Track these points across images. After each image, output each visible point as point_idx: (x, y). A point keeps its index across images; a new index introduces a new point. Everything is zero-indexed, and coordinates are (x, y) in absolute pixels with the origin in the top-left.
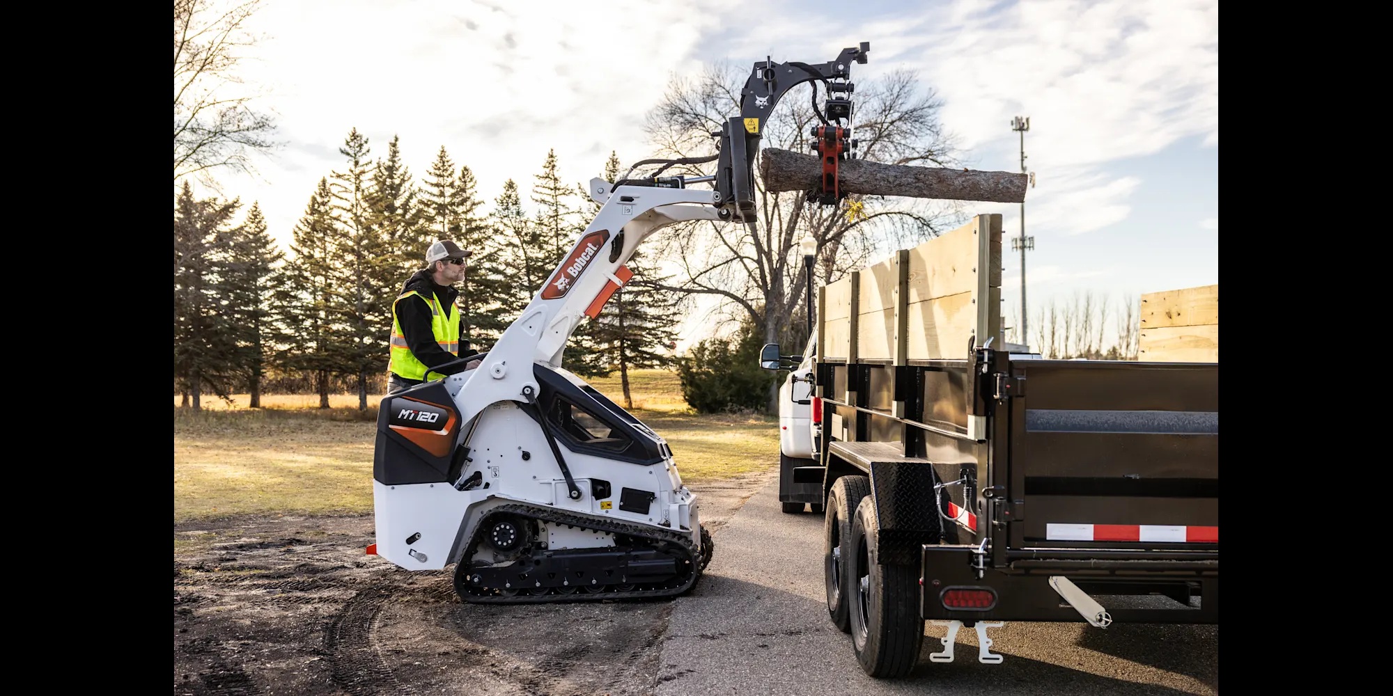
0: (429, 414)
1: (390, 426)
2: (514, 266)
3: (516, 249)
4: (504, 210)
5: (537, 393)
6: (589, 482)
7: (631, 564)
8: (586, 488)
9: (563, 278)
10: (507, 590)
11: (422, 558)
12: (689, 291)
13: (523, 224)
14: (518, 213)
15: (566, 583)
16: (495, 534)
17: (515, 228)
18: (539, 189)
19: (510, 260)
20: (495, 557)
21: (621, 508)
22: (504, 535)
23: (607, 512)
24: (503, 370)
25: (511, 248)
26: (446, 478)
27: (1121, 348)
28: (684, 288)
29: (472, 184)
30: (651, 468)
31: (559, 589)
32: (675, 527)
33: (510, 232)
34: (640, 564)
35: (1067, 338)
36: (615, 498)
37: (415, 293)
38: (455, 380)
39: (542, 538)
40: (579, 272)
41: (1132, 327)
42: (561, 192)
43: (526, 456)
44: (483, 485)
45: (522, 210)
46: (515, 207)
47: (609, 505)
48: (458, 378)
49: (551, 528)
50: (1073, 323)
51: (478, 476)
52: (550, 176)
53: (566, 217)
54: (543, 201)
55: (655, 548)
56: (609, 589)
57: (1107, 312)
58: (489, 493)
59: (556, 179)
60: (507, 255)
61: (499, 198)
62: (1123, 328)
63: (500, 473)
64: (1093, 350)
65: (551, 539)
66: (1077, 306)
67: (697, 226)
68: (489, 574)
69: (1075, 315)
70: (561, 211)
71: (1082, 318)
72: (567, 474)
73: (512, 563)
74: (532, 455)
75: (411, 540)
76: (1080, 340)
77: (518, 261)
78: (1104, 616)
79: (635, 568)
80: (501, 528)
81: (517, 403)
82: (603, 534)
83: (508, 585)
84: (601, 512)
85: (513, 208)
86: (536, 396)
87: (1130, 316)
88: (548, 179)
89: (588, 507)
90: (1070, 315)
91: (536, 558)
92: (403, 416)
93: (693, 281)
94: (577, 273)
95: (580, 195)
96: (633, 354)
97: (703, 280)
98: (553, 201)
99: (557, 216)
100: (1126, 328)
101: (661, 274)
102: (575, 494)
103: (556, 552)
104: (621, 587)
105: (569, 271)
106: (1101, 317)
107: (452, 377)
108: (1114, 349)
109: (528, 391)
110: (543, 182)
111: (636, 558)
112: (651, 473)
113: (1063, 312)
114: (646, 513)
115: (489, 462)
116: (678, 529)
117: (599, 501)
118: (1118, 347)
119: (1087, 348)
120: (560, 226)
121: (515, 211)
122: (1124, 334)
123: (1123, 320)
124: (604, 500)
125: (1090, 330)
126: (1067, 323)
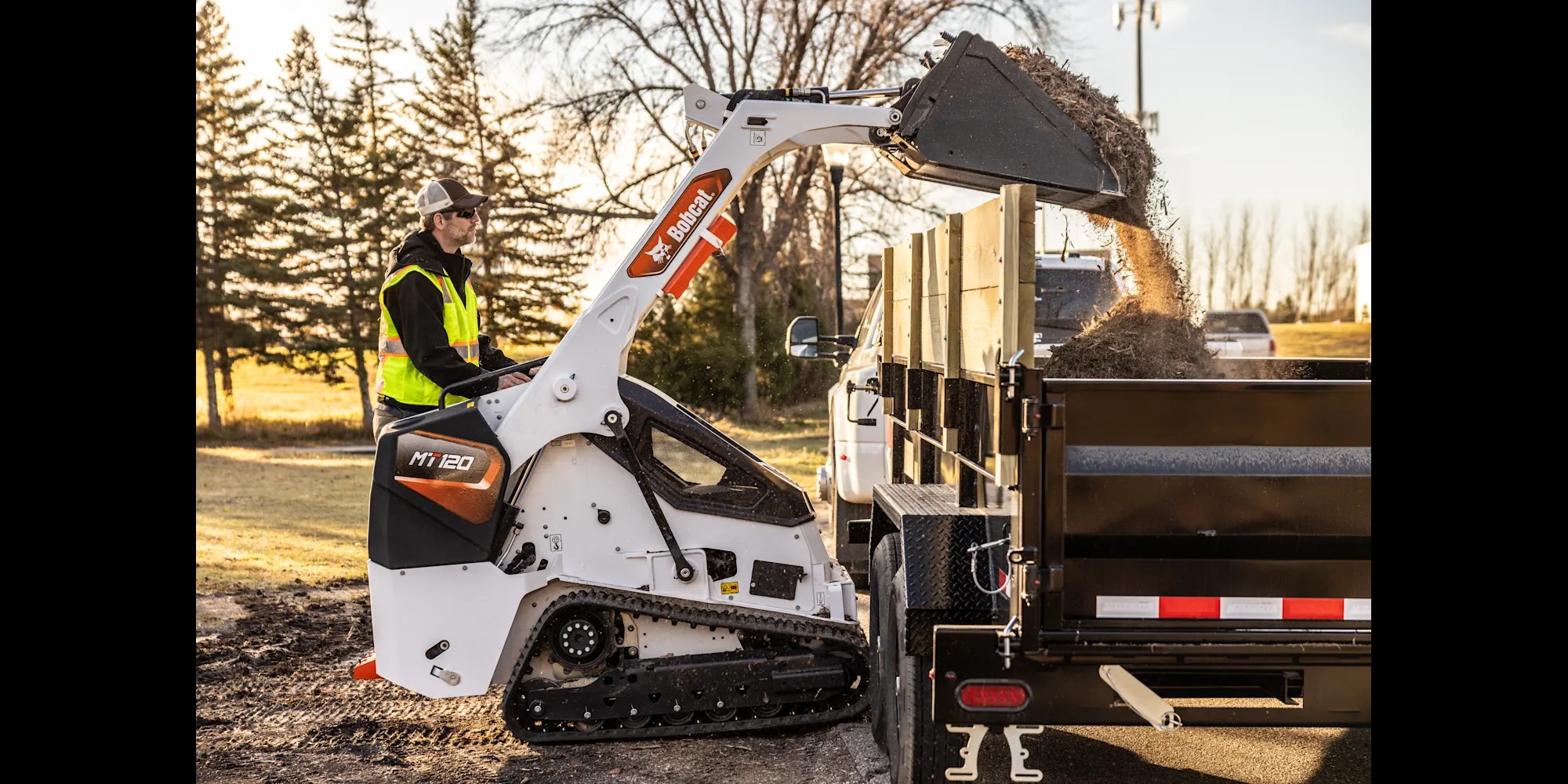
0: (458, 457)
1: (397, 478)
2: (310, 175)
3: (315, 146)
4: (293, 79)
5: (625, 421)
6: (703, 552)
7: (777, 676)
8: (699, 563)
9: (660, 244)
10: (587, 722)
11: (454, 679)
12: (607, 216)
13: (327, 104)
14: (317, 84)
15: (677, 708)
16: (565, 636)
17: (312, 110)
18: (343, 42)
19: (305, 166)
20: (567, 671)
21: (753, 591)
22: (577, 638)
23: (731, 598)
24: (573, 386)
25: (306, 144)
26: (486, 555)
27: (1299, 298)
28: (600, 210)
29: (221, 29)
30: (798, 530)
31: (668, 718)
32: (837, 617)
33: (304, 117)
34: (789, 674)
35: (1211, 283)
36: (744, 576)
37: (415, 268)
38: (489, 402)
39: (629, 640)
40: (686, 234)
41: (1317, 264)
42: (379, 44)
43: (604, 517)
44: (537, 563)
45: (323, 79)
46: (311, 74)
47: (734, 587)
48: (493, 400)
49: (644, 625)
50: (1222, 258)
51: (529, 549)
52: (359, 17)
53: (387, 88)
54: (348, 61)
55: (808, 650)
56: (744, 713)
57: (1276, 239)
58: (549, 575)
59: (368, 24)
60: (301, 155)
61: (283, 59)
62: (1303, 264)
63: (565, 543)
64: (1254, 302)
65: (643, 641)
66: (1227, 228)
67: (622, 104)
68: (556, 698)
69: (1224, 244)
70: (380, 77)
71: (1236, 248)
72: (672, 543)
73: (591, 681)
74: (612, 515)
75: (433, 652)
76: (1232, 285)
77: (320, 167)
78: (1172, 717)
79: (784, 681)
80: (574, 629)
81: (591, 438)
82: (725, 632)
83: (587, 715)
84: (724, 599)
85: (308, 76)
86: (624, 426)
87: (1314, 245)
88: (354, 23)
89: (703, 592)
90: (1215, 245)
91: (629, 672)
92: (417, 461)
93: (615, 198)
94: (682, 236)
95: (413, 51)
96: (508, 322)
97: (631, 197)
98: (363, 60)
99: (372, 86)
100: (1307, 264)
101: (556, 185)
102: (685, 572)
103: (657, 662)
104: (762, 711)
105: (669, 232)
106: (1267, 245)
107: (485, 398)
108: (1289, 300)
109: (612, 419)
110: (348, 27)
111: (783, 666)
112: (797, 537)
113: (1205, 239)
114: (792, 598)
115: (545, 527)
116: (842, 620)
117: (719, 583)
118: (1294, 298)
119: (1244, 298)
120: (377, 104)
121: (311, 82)
122: (1305, 274)
123: (1303, 251)
124: (725, 581)
125: (1250, 269)
126: (1211, 256)
